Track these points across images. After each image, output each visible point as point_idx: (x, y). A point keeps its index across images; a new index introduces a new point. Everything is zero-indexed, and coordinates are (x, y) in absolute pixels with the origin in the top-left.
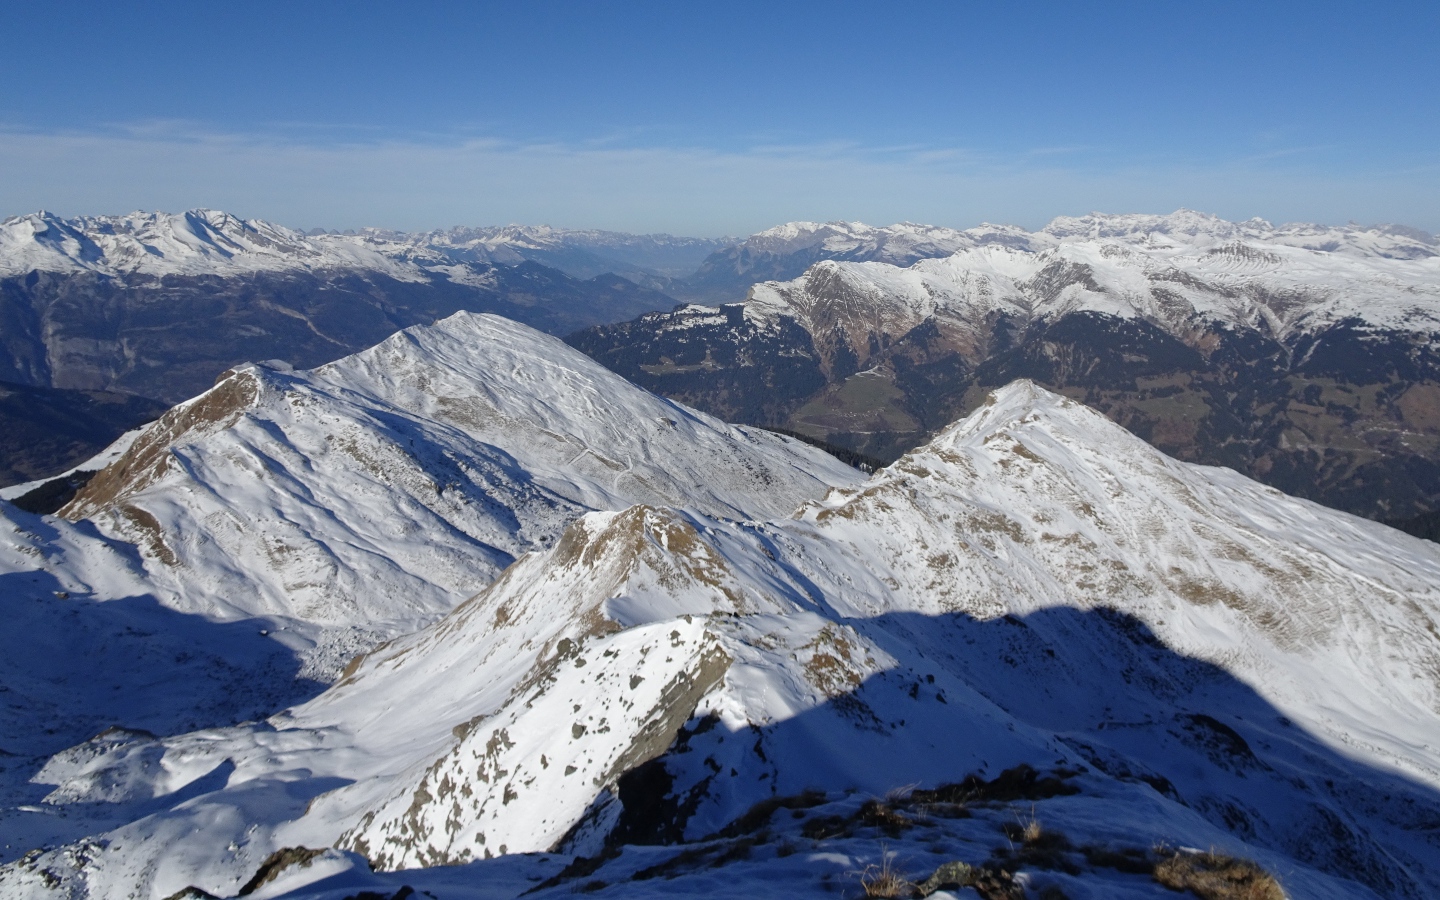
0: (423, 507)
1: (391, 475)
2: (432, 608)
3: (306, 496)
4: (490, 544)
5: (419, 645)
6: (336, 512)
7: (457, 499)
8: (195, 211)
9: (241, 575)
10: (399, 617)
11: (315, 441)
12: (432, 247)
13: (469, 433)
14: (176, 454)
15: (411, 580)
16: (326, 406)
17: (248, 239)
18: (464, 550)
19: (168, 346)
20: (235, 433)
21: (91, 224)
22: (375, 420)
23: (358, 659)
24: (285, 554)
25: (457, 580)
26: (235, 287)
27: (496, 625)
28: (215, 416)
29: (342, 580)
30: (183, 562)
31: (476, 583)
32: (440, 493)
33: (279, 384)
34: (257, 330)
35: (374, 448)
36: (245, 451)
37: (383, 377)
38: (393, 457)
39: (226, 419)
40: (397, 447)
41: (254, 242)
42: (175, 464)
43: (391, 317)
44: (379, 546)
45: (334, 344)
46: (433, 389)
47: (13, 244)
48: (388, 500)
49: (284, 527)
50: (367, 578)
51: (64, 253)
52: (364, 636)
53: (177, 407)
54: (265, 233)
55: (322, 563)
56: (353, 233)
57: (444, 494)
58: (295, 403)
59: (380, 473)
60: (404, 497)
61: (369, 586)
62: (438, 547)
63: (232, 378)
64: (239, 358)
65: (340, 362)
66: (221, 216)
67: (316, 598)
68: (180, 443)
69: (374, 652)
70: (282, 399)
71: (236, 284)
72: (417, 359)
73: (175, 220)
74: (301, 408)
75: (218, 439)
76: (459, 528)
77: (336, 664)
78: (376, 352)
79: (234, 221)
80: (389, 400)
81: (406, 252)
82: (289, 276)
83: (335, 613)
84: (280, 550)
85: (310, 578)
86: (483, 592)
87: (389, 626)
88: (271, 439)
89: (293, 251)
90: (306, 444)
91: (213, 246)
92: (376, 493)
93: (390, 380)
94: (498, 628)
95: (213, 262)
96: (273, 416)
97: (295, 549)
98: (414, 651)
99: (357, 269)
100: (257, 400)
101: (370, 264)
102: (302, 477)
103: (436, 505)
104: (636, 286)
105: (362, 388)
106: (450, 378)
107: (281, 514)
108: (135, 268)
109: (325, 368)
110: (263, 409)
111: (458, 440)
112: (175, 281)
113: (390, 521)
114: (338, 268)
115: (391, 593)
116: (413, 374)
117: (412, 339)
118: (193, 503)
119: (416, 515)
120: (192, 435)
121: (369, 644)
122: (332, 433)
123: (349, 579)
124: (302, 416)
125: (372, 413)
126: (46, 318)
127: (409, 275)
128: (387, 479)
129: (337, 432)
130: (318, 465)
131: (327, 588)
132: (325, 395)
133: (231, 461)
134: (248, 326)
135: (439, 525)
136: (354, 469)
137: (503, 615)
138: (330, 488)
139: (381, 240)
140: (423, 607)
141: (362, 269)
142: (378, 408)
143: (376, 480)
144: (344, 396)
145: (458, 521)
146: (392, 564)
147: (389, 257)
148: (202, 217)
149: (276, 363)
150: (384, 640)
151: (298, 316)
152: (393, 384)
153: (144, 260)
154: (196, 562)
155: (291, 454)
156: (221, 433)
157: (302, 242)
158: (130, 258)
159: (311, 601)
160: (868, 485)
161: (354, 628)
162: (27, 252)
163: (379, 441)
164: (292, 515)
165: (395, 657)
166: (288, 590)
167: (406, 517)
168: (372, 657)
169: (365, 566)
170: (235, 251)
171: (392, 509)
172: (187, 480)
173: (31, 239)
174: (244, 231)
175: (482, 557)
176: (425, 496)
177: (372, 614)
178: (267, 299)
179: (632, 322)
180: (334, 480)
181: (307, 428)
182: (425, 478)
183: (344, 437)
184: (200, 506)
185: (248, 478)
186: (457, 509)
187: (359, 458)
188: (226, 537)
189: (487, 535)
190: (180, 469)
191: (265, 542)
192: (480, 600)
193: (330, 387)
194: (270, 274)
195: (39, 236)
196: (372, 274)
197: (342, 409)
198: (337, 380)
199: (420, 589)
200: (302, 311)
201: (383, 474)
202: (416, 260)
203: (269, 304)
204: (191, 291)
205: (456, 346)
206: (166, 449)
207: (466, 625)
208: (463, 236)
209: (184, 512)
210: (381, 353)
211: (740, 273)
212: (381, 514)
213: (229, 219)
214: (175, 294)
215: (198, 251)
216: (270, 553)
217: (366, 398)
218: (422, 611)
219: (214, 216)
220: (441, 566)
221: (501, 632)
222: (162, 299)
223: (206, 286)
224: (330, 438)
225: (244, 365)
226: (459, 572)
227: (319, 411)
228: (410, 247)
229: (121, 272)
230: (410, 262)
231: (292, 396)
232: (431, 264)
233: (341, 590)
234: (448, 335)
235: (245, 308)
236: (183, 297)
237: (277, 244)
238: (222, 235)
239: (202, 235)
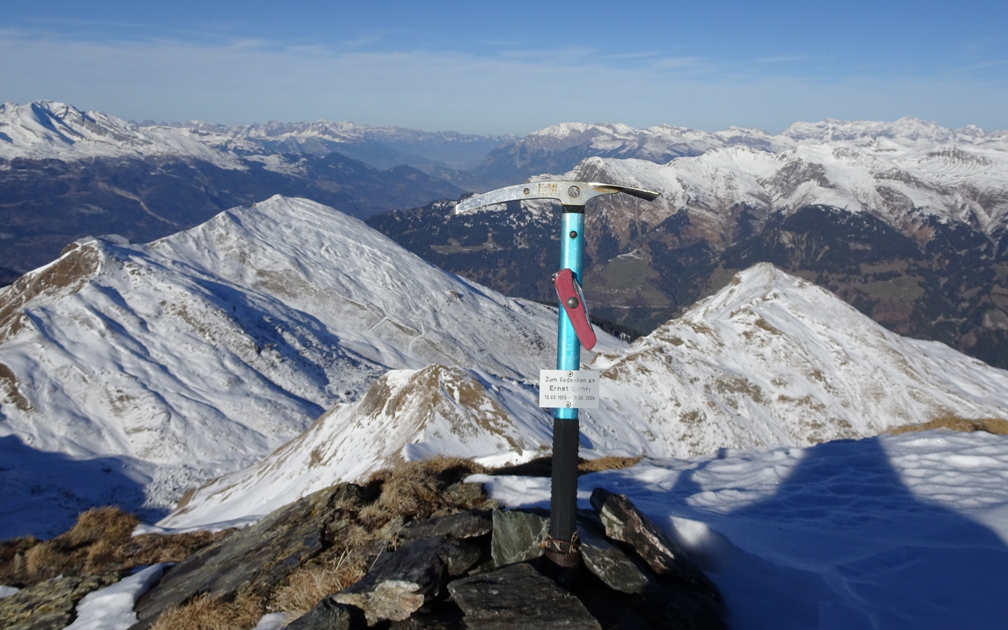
0: (245, 364)
1: (217, 336)
2: (252, 450)
3: (142, 353)
4: (302, 397)
5: (243, 481)
6: (169, 367)
7: (274, 358)
8: (39, 102)
9: (87, 420)
10: (224, 458)
11: (150, 306)
12: (249, 139)
13: (284, 301)
14: (29, 314)
15: (234, 427)
16: (160, 276)
17: (87, 128)
18: (280, 402)
19: (18, 221)
20: (80, 297)
22: (203, 289)
23: (190, 493)
24: (125, 402)
25: (274, 428)
26: (76, 170)
27: (311, 465)
28: (62, 283)
29: (174, 425)
30: (36, 408)
31: (290, 430)
32: (259, 352)
33: (119, 256)
34: (96, 208)
35: (202, 313)
36: (89, 313)
37: (209, 251)
38: (218, 321)
39: (72, 285)
40: (222, 312)
41: (93, 131)
42: (28, 324)
43: (213, 199)
44: (207, 397)
45: (164, 222)
46: (252, 263)
48: (214, 358)
49: (124, 380)
50: (196, 424)
52: (194, 473)
53: (28, 274)
54: (103, 123)
55: (157, 411)
56: (179, 125)
57: (263, 353)
58: (133, 272)
59: (207, 334)
60: (228, 355)
61: (198, 431)
62: (258, 398)
63: (77, 249)
64: (83, 231)
65: (171, 237)
66: (63, 107)
67: (152, 440)
68: (32, 306)
69: (204, 487)
70: (121, 269)
71: (76, 168)
72: (239, 236)
73: (22, 110)
74: (138, 277)
75: (66, 303)
76: (276, 383)
77: (169, 497)
78: (203, 230)
79: (75, 112)
80: (215, 272)
81: (227, 143)
82: (124, 162)
83: (169, 454)
84: (121, 399)
85: (147, 423)
86: (300, 437)
87: (215, 465)
88: (112, 303)
89: (127, 140)
90: (143, 308)
91: (57, 134)
92: (204, 352)
93: (215, 254)
94: (312, 468)
95: (56, 148)
96: (114, 283)
97: (134, 398)
98: (240, 487)
99: (184, 157)
100: (99, 269)
101: (195, 152)
102: (139, 337)
103: (256, 362)
104: (427, 176)
105: (191, 260)
106: (267, 253)
107: (121, 368)
109: (158, 242)
110: (105, 277)
111: (275, 307)
112: (23, 164)
113: (216, 376)
114: (167, 156)
115: (217, 438)
116: (235, 249)
117: (235, 219)
118: (45, 357)
119: (238, 371)
120: (42, 299)
121: (198, 480)
122: (166, 299)
123: (180, 425)
124: (139, 284)
125: (199, 282)
127: (229, 163)
128: (214, 339)
129: (170, 298)
130: (153, 326)
131: (162, 432)
132: (160, 266)
133: (77, 322)
134: (88, 205)
135: (258, 380)
136: (185, 331)
137: (316, 456)
138: (164, 346)
139: (204, 132)
140: (245, 449)
141: (188, 157)
142: (205, 278)
143: (203, 340)
144: (175, 267)
145: (275, 377)
146: (218, 412)
147: (212, 147)
148: (46, 108)
149: (115, 237)
150: (211, 477)
151: (132, 197)
152: (218, 258)
154: (47, 408)
155: (130, 317)
156: (68, 298)
157: (135, 132)
159: (148, 443)
160: (630, 351)
161: (185, 466)
163: (206, 306)
164: (132, 369)
165: (222, 491)
166: (128, 433)
167: (229, 372)
168: (203, 491)
169: (194, 414)
170: (75, 138)
171: (217, 365)
172: (39, 338)
174: (83, 120)
175: (296, 408)
176: (246, 354)
177: (200, 455)
178: (103, 181)
179: (424, 208)
180: (168, 340)
181: (143, 294)
182: (246, 339)
183: (175, 302)
184: (50, 360)
185: (93, 337)
186: (273, 366)
187: (189, 321)
188: (74, 387)
189: (300, 389)
190: (32, 327)
191: (108, 392)
192: (296, 444)
193: (163, 259)
194: (107, 159)
196: (197, 161)
197: (173, 279)
198: (169, 253)
199: (242, 434)
200: (136, 193)
201: (210, 335)
202: (235, 150)
203: (106, 186)
204: (37, 173)
205: (272, 226)
206: (19, 310)
207: (284, 465)
208: (277, 130)
209: (36, 365)
210: (207, 230)
211: (518, 167)
212: (208, 369)
213: (70, 110)
214: (23, 175)
215: (43, 138)
216: (112, 402)
217: (194, 269)
218: (243, 453)
219: (56, 107)
220: (260, 415)
221: (315, 471)
222: (12, 179)
223: (50, 169)
224: (163, 303)
225: (86, 238)
226: (276, 420)
227: (153, 280)
228: (230, 138)
230: (230, 152)
231: (130, 266)
232: (249, 153)
233: (173, 434)
234: (266, 216)
235: (85, 189)
236: (30, 178)
237: (113, 134)
238: (64, 124)
239: (47, 124)
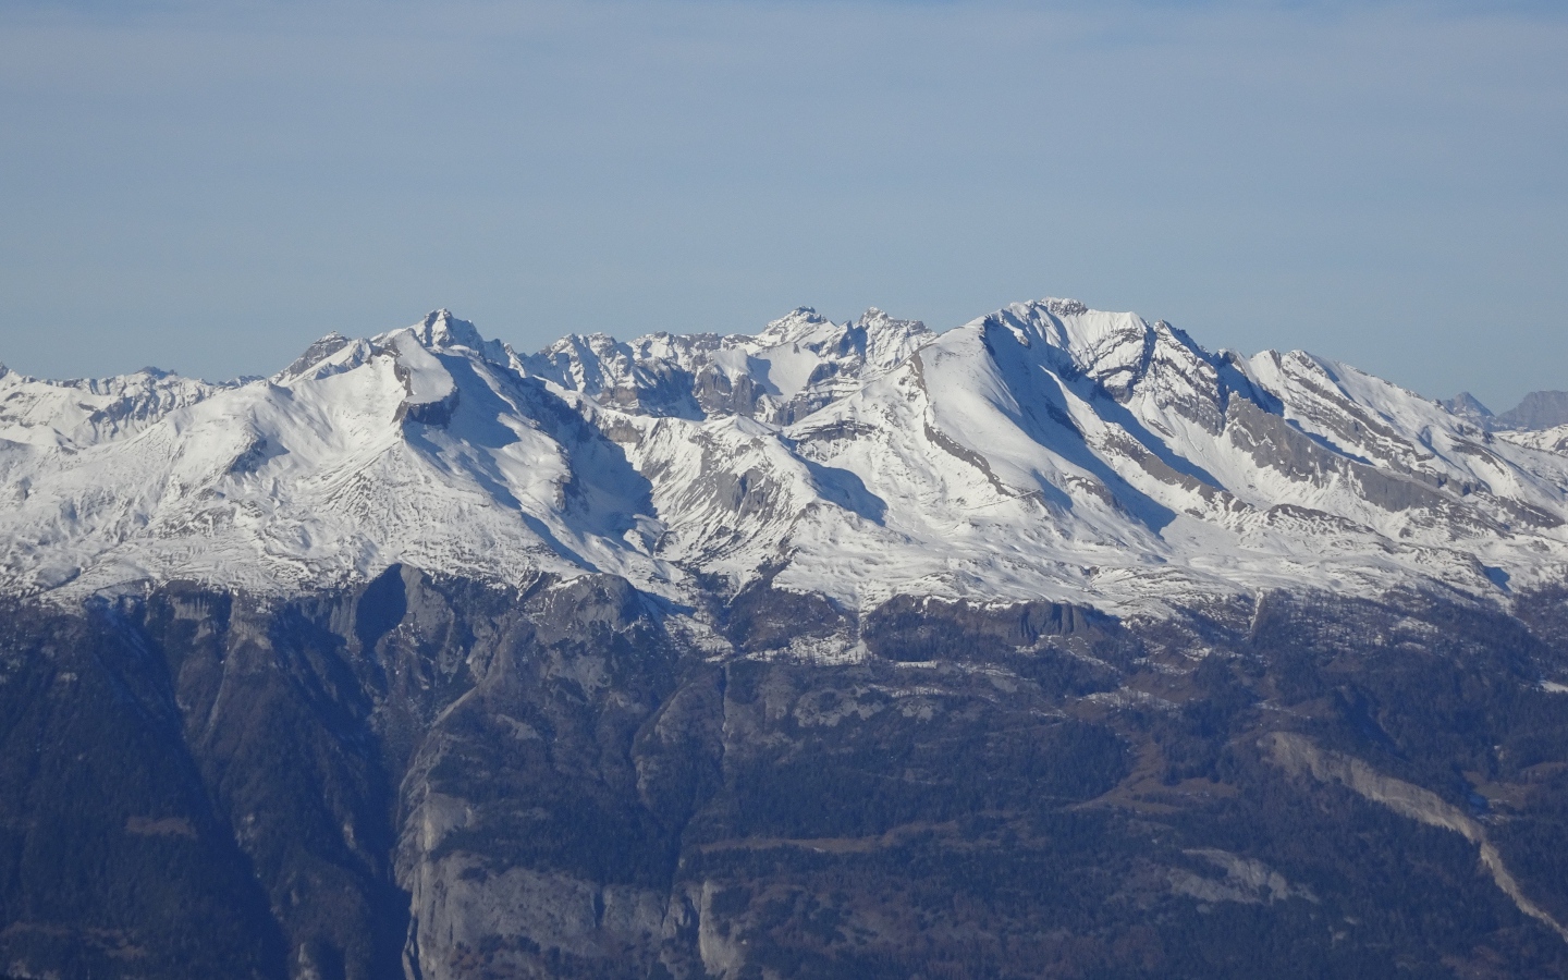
8: (1022, 312)
17: (1238, 440)
21: (612, 370)
26: (1169, 668)
34: (1255, 874)
41: (1264, 458)
47: (325, 458)
51: (503, 497)
54: (1314, 416)
66: (1130, 336)
71: (1172, 654)
73: (942, 353)
79: (1182, 359)
82: (1408, 623)
89: (1434, 500)
91: (1085, 474)
95: (1082, 549)
108: (768, 570)
112: (923, 633)
126: (417, 779)
134: (1215, 855)
148: (1052, 339)
151: (1436, 815)
153: (804, 534)
157: (1475, 460)
158: (751, 525)
162: (371, 488)
170: (1178, 497)
173: (389, 433)
174: (1222, 402)
178: (1297, 728)
194: (1326, 608)
195: (420, 421)
200: (1459, 794)
203: (1311, 755)
204: (985, 682)
213: (1161, 350)
214: (919, 691)
215: (1027, 496)
219: (1099, 336)
222: (865, 712)
223: (1049, 657)
229: (711, 583)
235: (1207, 770)
236: (950, 704)
237: (1361, 467)
238: (1129, 422)
239: (1045, 422)
